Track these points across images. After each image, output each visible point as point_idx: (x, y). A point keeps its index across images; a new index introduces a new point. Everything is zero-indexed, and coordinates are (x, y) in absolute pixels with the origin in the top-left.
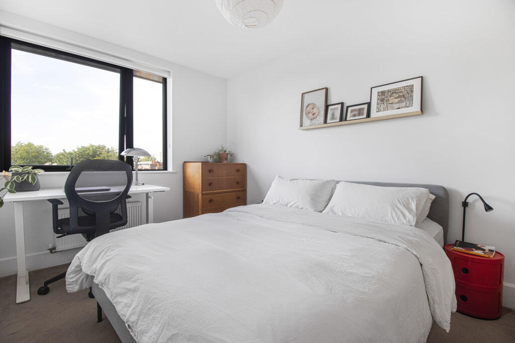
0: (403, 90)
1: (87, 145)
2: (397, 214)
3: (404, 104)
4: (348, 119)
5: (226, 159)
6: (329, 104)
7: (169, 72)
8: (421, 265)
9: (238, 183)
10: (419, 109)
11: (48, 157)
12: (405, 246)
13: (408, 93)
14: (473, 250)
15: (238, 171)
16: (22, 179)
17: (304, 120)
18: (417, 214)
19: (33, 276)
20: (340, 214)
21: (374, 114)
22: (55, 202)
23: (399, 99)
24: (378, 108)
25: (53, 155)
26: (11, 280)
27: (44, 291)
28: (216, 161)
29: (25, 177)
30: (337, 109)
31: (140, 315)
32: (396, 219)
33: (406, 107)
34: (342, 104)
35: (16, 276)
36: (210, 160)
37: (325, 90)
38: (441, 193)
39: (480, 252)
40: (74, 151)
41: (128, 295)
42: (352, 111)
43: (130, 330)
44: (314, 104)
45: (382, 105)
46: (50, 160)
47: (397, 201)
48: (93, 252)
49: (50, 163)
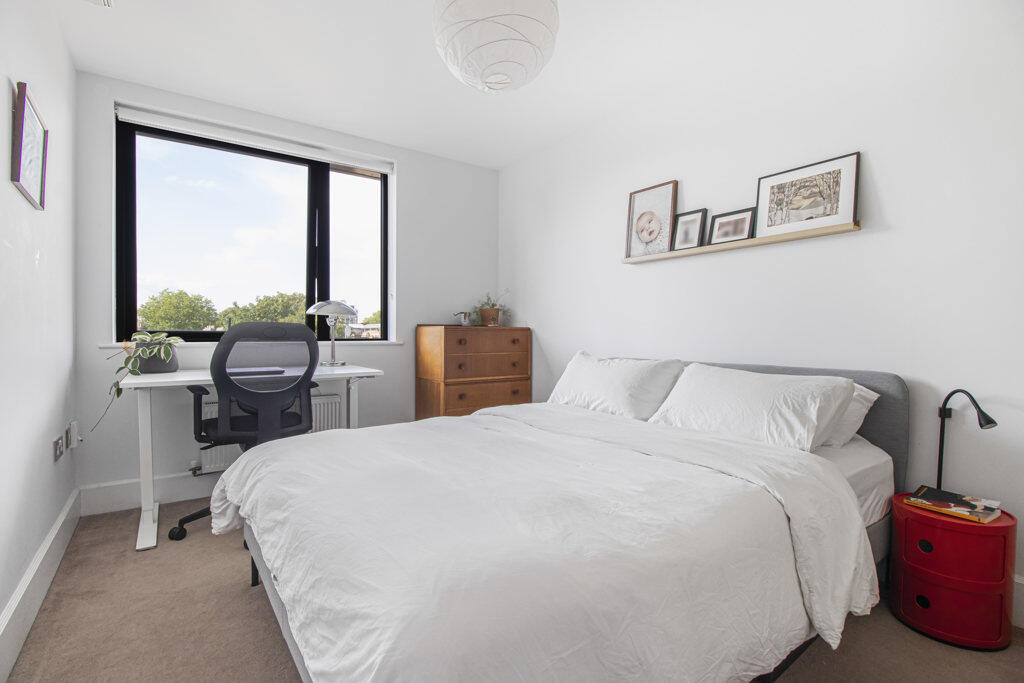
0: (820, 181)
1: (273, 294)
2: (778, 426)
3: (821, 210)
4: (714, 241)
5: (495, 319)
6: (679, 212)
7: (392, 164)
8: (789, 519)
9: (514, 365)
10: (851, 219)
11: (210, 316)
12: (763, 484)
13: (829, 186)
14: (949, 507)
15: (514, 342)
16: (150, 353)
17: (633, 245)
18: (817, 427)
19: (165, 510)
20: (679, 425)
21: (763, 230)
22: (198, 391)
23: (812, 199)
24: (770, 218)
25: (218, 312)
26: (132, 516)
27: (178, 535)
28: (474, 324)
29: (156, 350)
30: (693, 221)
31: (286, 557)
32: (776, 436)
33: (825, 215)
34: (705, 212)
35: (139, 510)
36: (465, 322)
37: (671, 186)
38: (893, 389)
39: (963, 512)
40: (251, 304)
41: (277, 530)
42: (722, 225)
43: (275, 582)
44: (652, 214)
45: (779, 212)
46: (213, 323)
47: (782, 401)
48: (243, 470)
49: (213, 327)
